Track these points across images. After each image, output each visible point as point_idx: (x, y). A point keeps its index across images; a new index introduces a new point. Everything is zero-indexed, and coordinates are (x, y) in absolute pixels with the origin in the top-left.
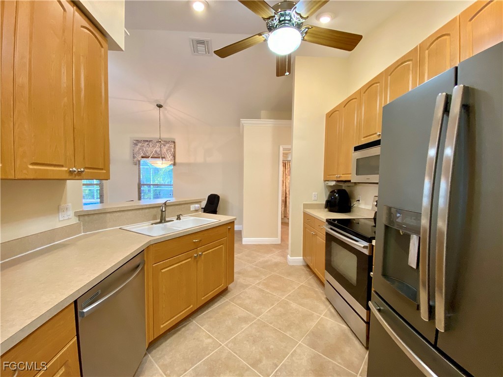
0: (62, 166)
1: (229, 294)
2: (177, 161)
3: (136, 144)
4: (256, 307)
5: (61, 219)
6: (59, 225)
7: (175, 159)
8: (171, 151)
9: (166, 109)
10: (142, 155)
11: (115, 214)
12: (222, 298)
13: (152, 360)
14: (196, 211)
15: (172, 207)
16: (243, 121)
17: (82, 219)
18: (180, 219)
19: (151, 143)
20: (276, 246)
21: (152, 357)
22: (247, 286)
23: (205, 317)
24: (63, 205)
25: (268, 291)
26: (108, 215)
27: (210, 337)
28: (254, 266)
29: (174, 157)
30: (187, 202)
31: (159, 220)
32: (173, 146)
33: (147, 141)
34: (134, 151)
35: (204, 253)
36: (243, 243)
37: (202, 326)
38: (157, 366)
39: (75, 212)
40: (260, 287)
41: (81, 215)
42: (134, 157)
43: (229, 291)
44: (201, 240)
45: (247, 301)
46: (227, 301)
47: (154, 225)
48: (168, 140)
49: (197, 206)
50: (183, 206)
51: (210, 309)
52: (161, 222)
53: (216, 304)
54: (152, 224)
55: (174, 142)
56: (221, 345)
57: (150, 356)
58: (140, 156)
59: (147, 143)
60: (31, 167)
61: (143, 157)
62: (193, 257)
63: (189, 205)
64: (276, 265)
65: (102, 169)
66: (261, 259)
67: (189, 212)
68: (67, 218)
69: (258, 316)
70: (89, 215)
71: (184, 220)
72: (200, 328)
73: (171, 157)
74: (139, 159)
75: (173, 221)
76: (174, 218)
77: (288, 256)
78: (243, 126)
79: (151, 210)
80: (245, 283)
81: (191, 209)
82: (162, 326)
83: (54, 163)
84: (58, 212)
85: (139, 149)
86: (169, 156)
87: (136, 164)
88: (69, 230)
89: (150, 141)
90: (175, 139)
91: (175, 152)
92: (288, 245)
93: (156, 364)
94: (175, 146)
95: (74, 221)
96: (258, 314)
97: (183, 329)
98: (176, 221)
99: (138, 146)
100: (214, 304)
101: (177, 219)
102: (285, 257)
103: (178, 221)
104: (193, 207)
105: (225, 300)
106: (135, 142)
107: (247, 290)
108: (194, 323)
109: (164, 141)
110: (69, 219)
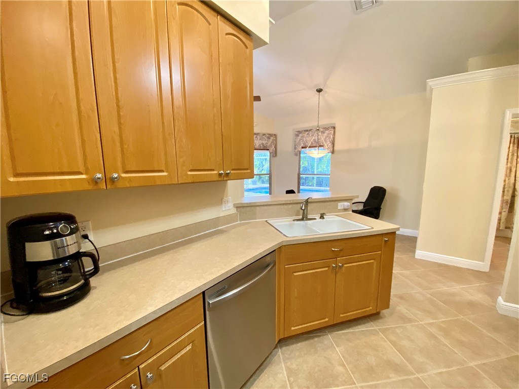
0: (213, 170)
1: (379, 321)
2: (336, 148)
3: (297, 135)
4: (419, 358)
5: (224, 209)
6: (222, 214)
7: (333, 147)
8: (330, 138)
9: (326, 92)
10: (302, 145)
11: (263, 207)
12: (369, 322)
13: (281, 356)
14: (345, 210)
15: (315, 204)
16: (431, 82)
17: (239, 209)
18: (323, 218)
19: (311, 132)
20: (477, 274)
21: (282, 353)
22: (410, 320)
23: (343, 337)
24: (225, 199)
25: (446, 342)
26: (258, 208)
27: (343, 365)
28: (429, 296)
29: (333, 144)
30: (334, 199)
31: (301, 217)
32: (332, 132)
33: (307, 131)
34: (295, 142)
35: (345, 265)
36: (417, 256)
37: (338, 346)
38: (283, 365)
39: (234, 204)
40: (433, 330)
41: (239, 207)
42: (295, 148)
43: (381, 318)
44: (341, 250)
45: (406, 343)
46: (375, 330)
47: (296, 222)
48: (327, 127)
49: (346, 204)
50: (328, 203)
51: (350, 330)
52: (302, 219)
53: (359, 327)
54: (294, 220)
55: (334, 128)
56: (355, 384)
57: (280, 351)
58: (301, 147)
59: (307, 133)
60: (190, 173)
61: (303, 148)
62: (331, 268)
63: (336, 202)
64: (472, 305)
65: (247, 169)
66: (444, 289)
67: (335, 210)
68: (227, 209)
69: (418, 372)
70: (244, 207)
71: (328, 219)
72: (335, 348)
73: (330, 144)
74: (300, 150)
75: (315, 219)
76: (317, 217)
77: (500, 298)
78: (432, 90)
79: (294, 205)
80: (406, 315)
81: (339, 208)
82: (293, 328)
83: (207, 168)
84: (222, 204)
85: (300, 139)
86: (328, 144)
87: (297, 155)
88: (228, 219)
89: (310, 130)
90: (335, 124)
91: (334, 138)
92: (503, 277)
93: (283, 363)
94: (334, 132)
95: (233, 211)
96: (420, 370)
97: (316, 339)
98: (318, 220)
99: (299, 137)
100: (357, 325)
101: (320, 218)
102: (493, 296)
103: (321, 220)
104: (341, 205)
105: (373, 327)
106: (297, 133)
107: (408, 326)
108: (330, 338)
109: (324, 128)
110: (229, 209)
